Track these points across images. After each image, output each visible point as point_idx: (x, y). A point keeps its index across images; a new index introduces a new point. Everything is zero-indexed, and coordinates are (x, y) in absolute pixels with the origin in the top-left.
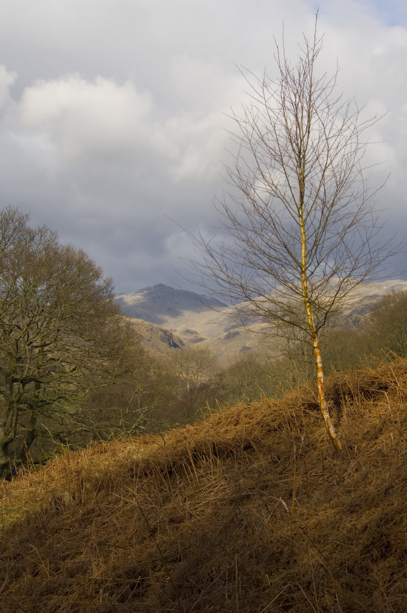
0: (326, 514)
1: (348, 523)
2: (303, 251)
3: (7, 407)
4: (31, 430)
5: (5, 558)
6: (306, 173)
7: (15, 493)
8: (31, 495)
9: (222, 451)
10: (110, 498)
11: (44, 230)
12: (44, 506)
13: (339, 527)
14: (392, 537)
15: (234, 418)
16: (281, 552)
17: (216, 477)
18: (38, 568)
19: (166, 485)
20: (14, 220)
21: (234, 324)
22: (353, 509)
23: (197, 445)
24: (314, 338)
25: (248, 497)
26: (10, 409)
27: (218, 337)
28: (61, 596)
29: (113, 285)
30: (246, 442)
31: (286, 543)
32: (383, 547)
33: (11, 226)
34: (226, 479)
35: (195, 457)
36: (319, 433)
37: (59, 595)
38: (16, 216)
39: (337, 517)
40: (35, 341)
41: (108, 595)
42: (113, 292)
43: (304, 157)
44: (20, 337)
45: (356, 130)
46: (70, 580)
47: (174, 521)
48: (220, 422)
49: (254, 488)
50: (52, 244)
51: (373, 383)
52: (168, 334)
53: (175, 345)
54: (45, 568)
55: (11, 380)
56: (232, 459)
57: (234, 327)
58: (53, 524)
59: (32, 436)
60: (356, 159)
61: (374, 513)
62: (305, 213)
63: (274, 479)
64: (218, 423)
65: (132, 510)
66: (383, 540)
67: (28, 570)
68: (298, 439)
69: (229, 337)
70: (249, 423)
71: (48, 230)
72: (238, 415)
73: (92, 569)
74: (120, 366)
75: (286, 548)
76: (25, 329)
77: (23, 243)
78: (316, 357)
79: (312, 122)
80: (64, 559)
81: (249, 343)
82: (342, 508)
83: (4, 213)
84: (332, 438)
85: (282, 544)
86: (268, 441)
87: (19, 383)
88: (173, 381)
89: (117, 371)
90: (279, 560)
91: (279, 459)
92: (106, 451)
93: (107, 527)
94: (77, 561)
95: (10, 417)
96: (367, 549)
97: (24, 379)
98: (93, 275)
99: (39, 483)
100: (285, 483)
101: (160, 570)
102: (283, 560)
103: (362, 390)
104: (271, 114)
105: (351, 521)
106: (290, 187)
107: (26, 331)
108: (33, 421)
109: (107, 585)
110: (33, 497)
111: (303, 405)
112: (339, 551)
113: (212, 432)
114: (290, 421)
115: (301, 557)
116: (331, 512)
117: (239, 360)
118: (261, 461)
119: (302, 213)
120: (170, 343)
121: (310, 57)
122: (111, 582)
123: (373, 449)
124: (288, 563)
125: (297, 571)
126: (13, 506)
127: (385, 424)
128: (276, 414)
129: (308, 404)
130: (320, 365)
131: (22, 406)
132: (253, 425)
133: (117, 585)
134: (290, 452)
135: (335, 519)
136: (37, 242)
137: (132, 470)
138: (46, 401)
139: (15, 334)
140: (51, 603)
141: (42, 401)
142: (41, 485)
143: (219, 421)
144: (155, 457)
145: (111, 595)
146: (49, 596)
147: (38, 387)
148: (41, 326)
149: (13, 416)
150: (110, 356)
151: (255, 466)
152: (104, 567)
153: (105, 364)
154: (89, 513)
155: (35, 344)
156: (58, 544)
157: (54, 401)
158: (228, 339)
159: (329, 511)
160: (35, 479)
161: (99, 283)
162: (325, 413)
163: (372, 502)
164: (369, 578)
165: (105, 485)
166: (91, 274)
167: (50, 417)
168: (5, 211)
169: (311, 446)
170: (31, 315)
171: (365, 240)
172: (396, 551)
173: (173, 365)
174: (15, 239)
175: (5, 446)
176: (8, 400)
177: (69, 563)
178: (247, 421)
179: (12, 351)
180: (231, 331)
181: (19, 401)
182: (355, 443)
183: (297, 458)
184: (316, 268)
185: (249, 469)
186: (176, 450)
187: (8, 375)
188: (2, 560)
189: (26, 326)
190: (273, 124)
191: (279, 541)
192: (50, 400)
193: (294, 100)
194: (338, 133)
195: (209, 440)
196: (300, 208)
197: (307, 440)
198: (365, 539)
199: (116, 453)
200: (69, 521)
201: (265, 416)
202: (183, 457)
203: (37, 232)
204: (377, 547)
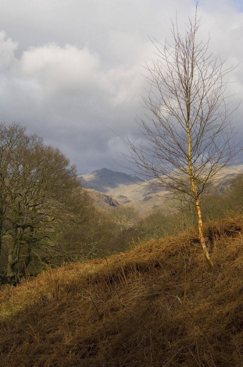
0: (204, 305)
1: (218, 310)
2: (189, 147)
3: (14, 243)
4: (28, 256)
5: (13, 332)
6: (191, 101)
7: (19, 294)
8: (28, 295)
9: (142, 268)
10: (75, 297)
11: (35, 136)
12: (36, 301)
13: (212, 313)
15: (149, 248)
16: (178, 328)
17: (138, 283)
18: (33, 339)
19: (109, 289)
20: (17, 131)
21: (149, 192)
22: (220, 302)
23: (127, 264)
24: (196, 200)
25: (158, 295)
27: (139, 200)
28: (46, 355)
29: (76, 169)
30: (156, 263)
31: (180, 323)
32: (238, 325)
33: (15, 135)
34: (144, 285)
35: (126, 271)
36: (200, 257)
37: (46, 354)
38: (18, 129)
39: (211, 307)
40: (30, 203)
41: (74, 354)
42: (76, 173)
43: (189, 91)
44: (21, 201)
45: (220, 75)
46: (52, 346)
47: (113, 310)
48: (141, 251)
49: (161, 290)
50: (40, 145)
51: (232, 226)
52: (110, 198)
53: (113, 205)
54: (36, 338)
55: (16, 226)
56: (148, 273)
57: (149, 193)
58: (42, 312)
59: (29, 259)
60: (221, 92)
61: (233, 304)
62: (190, 125)
63: (173, 285)
64: (140, 251)
65: (89, 304)
66: (239, 321)
67: (27, 339)
68: (187, 260)
69: (146, 199)
70: (158, 251)
71: (37, 136)
72: (151, 247)
73: (65, 339)
74: (80, 218)
75: (180, 326)
76: (24, 196)
77: (23, 144)
78: (198, 212)
79: (194, 70)
80: (48, 333)
81: (158, 203)
82: (214, 302)
83: (11, 127)
84: (207, 260)
85: (178, 323)
86: (169, 262)
87: (20, 228)
88: (112, 226)
89: (79, 221)
90: (176, 333)
91: (176, 272)
92: (72, 268)
93: (73, 314)
94: (56, 334)
95: (16, 248)
96: (229, 326)
97: (24, 226)
98: (64, 163)
99: (33, 288)
100: (180, 287)
101: (105, 339)
102: (179, 333)
103: (225, 231)
104: (170, 65)
105: (219, 310)
106: (181, 109)
107: (24, 197)
108: (29, 250)
109: (74, 348)
110: (30, 296)
111: (190, 240)
112: (212, 328)
113: (136, 257)
114: (182, 250)
115: (189, 331)
116: (207, 304)
117: (152, 213)
118: (165, 274)
119: (189, 125)
120: (110, 204)
121: (193, 31)
122: (76, 346)
123: (232, 266)
124: (182, 335)
125: (187, 340)
126: (18, 301)
127: (239, 251)
128: (174, 245)
129: (193, 239)
130: (200, 216)
131: (22, 242)
132: (160, 252)
133: (80, 348)
134: (182, 268)
136: (31, 144)
137: (88, 279)
138: (36, 239)
139: (18, 199)
140: (41, 359)
141: (35, 239)
144: (102, 272)
145: (76, 354)
146: (39, 355)
147: (32, 230)
148: (34, 194)
149: (17, 247)
150: (75, 211)
151: (162, 276)
152: (72, 338)
153: (72, 216)
154: (63, 305)
155: (30, 205)
156: (44, 324)
157: (42, 238)
158: (145, 201)
159: (206, 304)
160: (31, 285)
161: (68, 168)
162: (203, 245)
163: (231, 298)
164: (230, 343)
165: (72, 289)
166: (63, 163)
167: (39, 248)
168: (12, 125)
169: (195, 264)
170: (27, 187)
171: (226, 141)
173: (113, 217)
174: (17, 142)
175: (13, 266)
176: (14, 238)
177: (51, 335)
178: (156, 250)
179: (16, 209)
180: (147, 196)
181: (21, 239)
182: (221, 263)
183: (186, 272)
184: (197, 158)
185: (158, 279)
186: (114, 268)
187: (14, 223)
188: (11, 333)
189: (25, 194)
190: (171, 71)
191: (176, 322)
192: (39, 238)
193: (183, 57)
194: (210, 77)
195: (134, 261)
196: (187, 122)
197: (193, 261)
198: (227, 320)
199: (79, 270)
200: (51, 310)
201: (167, 247)
202: (119, 272)
203: (31, 138)
204: (235, 325)
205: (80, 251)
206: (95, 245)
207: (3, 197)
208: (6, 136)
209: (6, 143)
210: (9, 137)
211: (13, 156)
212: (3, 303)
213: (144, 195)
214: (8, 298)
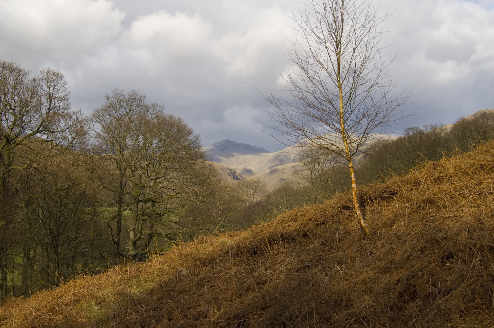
0: (368, 274)
1: (385, 279)
2: (341, 104)
3: (135, 219)
4: (151, 232)
5: (149, 310)
6: (341, 53)
7: (150, 270)
8: (160, 271)
9: (288, 238)
10: (215, 270)
11: (156, 105)
12: (171, 277)
13: (378, 282)
14: (417, 287)
15: (294, 217)
16: (341, 300)
17: (284, 255)
18: (171, 316)
19: (252, 261)
20: (137, 99)
21: (275, 164)
22: (386, 271)
23: (270, 235)
24: (349, 161)
25: (308, 267)
26: (137, 220)
27: (265, 173)
29: (200, 139)
30: (303, 232)
31: (344, 293)
32: (411, 294)
33: (135, 103)
34: (292, 256)
35: (270, 242)
36: (352, 225)
38: (138, 97)
39: (376, 276)
40: (152, 176)
42: (201, 144)
43: (340, 42)
44: (143, 174)
45: (374, 24)
46: (196, 322)
47: (259, 283)
48: (285, 220)
49: (312, 261)
50: (161, 114)
51: (385, 191)
52: (233, 171)
53: (237, 179)
54: (177, 315)
55: (137, 201)
56: (294, 243)
57: (275, 166)
58: (178, 287)
59: (151, 236)
60: (375, 43)
61: (401, 272)
62: (341, 80)
63: (324, 255)
64: (283, 221)
65: (230, 278)
66: (411, 289)
67: (165, 317)
68: (338, 229)
69: (272, 172)
70: (304, 220)
71: (158, 105)
72: (296, 215)
73: (210, 315)
74: (206, 191)
75: (344, 297)
76: (145, 168)
77: (142, 114)
78: (351, 174)
79: (344, 20)
80: (189, 309)
81: (284, 176)
82: (379, 270)
83: (130, 95)
84: (362, 228)
85: (341, 294)
86: (318, 231)
87: (142, 203)
89: (205, 194)
90: (340, 304)
91: (327, 242)
92: (206, 242)
93: (214, 289)
94: (198, 310)
95: (137, 225)
96: (400, 295)
97: (146, 200)
98: (187, 133)
99: (165, 263)
100: (333, 257)
101: (255, 315)
102: (343, 304)
103: (379, 196)
104: (318, 15)
105: (386, 278)
106: (332, 63)
107: (146, 169)
108: (152, 227)
109: (222, 324)
110: (162, 272)
111: (340, 207)
112: (382, 297)
113: (279, 227)
114: (332, 217)
115: (355, 302)
116: (371, 273)
117: (280, 186)
118: (315, 244)
120: (234, 177)
122: (224, 323)
123: (391, 233)
124: (347, 306)
125: (354, 311)
126: (149, 278)
127: (396, 217)
128: (322, 213)
129: (343, 206)
130: (353, 179)
131: (144, 217)
132: (306, 221)
133: (228, 324)
134: (333, 237)
135: (375, 277)
136: (151, 113)
137: (228, 252)
138: (160, 214)
139: (139, 172)
141: (157, 214)
142: (166, 264)
143: (283, 219)
144: (243, 243)
147: (154, 205)
148: (155, 166)
149: (139, 224)
150: (201, 184)
151: (311, 246)
152: (218, 314)
154: (201, 280)
155: (151, 178)
156: (183, 300)
157: (165, 214)
158: (271, 173)
159: (369, 272)
160: (162, 260)
161: (191, 138)
162: (358, 210)
164: (404, 314)
166: (186, 132)
167: (162, 224)
168: (131, 93)
169: (347, 233)
171: (384, 95)
172: (420, 296)
173: (238, 190)
174: (137, 111)
175: (134, 243)
176: (136, 213)
177: (193, 312)
178: (302, 219)
179: (137, 182)
180: (273, 168)
181: (143, 215)
182: (378, 230)
183: (339, 241)
184: (350, 115)
185: (307, 249)
186: (256, 239)
187: (135, 198)
188: (147, 311)
189: (146, 167)
190: (319, 21)
191: (339, 292)
192: (163, 213)
193: (331, 6)
194: (362, 26)
195: (278, 231)
196: (338, 76)
197: (344, 229)
198: (399, 288)
199: (213, 243)
200: (189, 286)
201: (314, 215)
202: (262, 243)
203: (151, 106)
204: (407, 293)
205: (207, 227)
206: (223, 219)
207: (123, 170)
208: (124, 105)
209: (125, 113)
210: (128, 106)
211: (133, 126)
212: (133, 279)
213: (270, 168)
214: (138, 274)
